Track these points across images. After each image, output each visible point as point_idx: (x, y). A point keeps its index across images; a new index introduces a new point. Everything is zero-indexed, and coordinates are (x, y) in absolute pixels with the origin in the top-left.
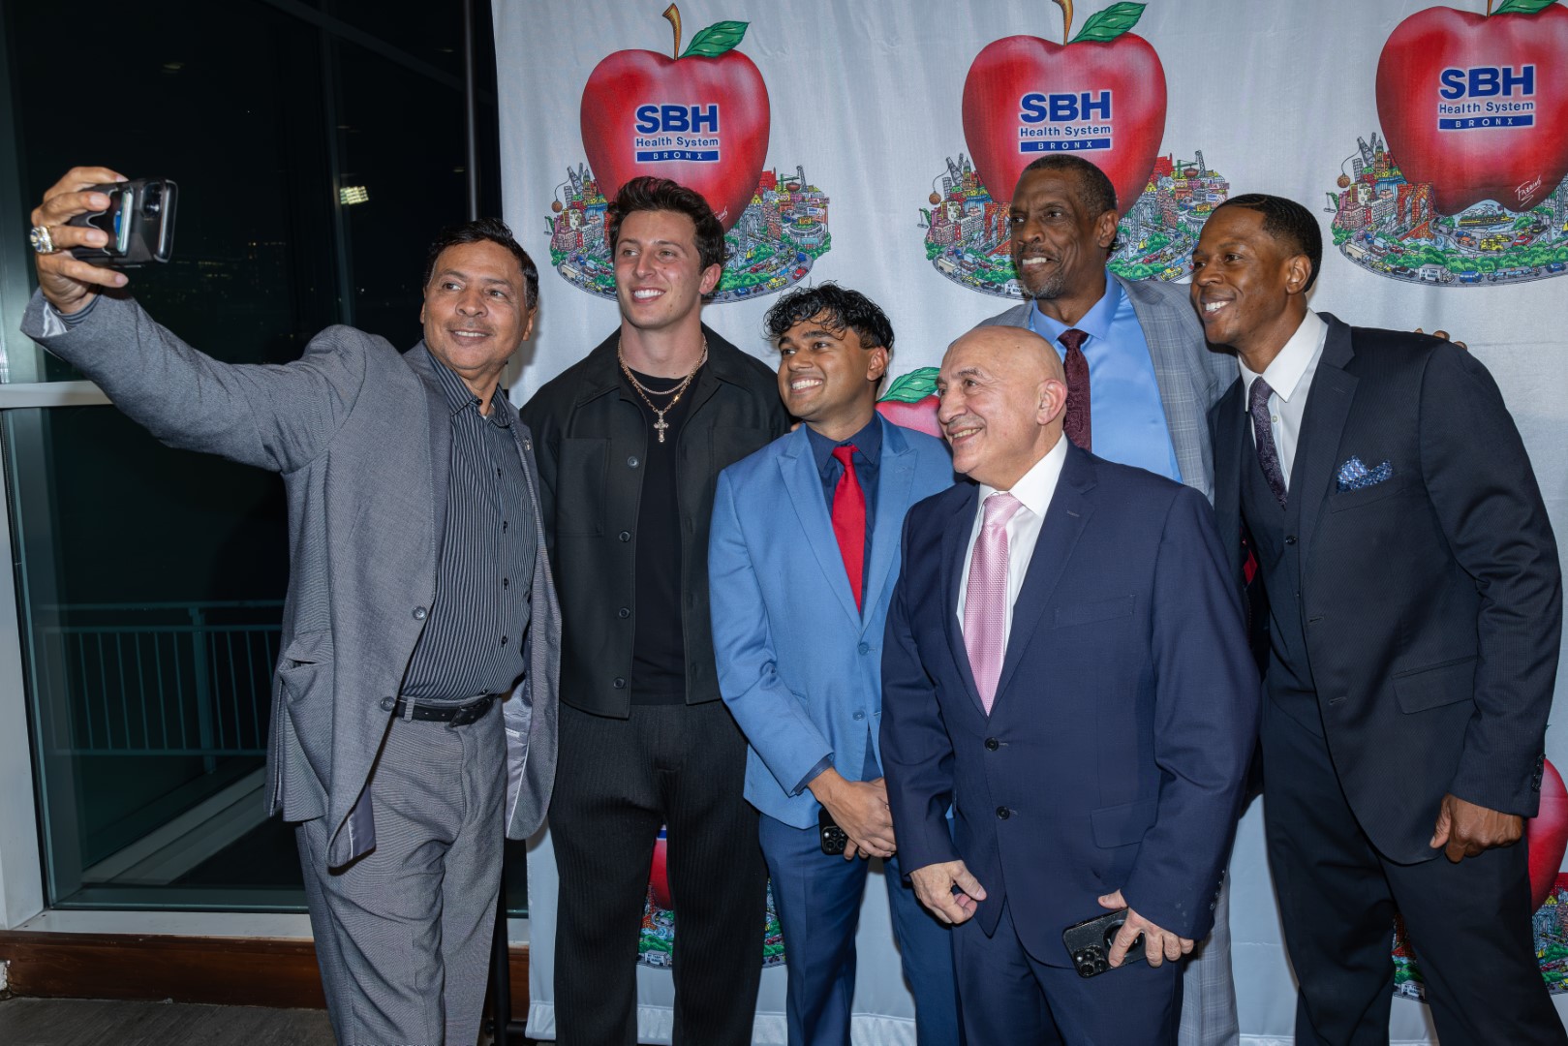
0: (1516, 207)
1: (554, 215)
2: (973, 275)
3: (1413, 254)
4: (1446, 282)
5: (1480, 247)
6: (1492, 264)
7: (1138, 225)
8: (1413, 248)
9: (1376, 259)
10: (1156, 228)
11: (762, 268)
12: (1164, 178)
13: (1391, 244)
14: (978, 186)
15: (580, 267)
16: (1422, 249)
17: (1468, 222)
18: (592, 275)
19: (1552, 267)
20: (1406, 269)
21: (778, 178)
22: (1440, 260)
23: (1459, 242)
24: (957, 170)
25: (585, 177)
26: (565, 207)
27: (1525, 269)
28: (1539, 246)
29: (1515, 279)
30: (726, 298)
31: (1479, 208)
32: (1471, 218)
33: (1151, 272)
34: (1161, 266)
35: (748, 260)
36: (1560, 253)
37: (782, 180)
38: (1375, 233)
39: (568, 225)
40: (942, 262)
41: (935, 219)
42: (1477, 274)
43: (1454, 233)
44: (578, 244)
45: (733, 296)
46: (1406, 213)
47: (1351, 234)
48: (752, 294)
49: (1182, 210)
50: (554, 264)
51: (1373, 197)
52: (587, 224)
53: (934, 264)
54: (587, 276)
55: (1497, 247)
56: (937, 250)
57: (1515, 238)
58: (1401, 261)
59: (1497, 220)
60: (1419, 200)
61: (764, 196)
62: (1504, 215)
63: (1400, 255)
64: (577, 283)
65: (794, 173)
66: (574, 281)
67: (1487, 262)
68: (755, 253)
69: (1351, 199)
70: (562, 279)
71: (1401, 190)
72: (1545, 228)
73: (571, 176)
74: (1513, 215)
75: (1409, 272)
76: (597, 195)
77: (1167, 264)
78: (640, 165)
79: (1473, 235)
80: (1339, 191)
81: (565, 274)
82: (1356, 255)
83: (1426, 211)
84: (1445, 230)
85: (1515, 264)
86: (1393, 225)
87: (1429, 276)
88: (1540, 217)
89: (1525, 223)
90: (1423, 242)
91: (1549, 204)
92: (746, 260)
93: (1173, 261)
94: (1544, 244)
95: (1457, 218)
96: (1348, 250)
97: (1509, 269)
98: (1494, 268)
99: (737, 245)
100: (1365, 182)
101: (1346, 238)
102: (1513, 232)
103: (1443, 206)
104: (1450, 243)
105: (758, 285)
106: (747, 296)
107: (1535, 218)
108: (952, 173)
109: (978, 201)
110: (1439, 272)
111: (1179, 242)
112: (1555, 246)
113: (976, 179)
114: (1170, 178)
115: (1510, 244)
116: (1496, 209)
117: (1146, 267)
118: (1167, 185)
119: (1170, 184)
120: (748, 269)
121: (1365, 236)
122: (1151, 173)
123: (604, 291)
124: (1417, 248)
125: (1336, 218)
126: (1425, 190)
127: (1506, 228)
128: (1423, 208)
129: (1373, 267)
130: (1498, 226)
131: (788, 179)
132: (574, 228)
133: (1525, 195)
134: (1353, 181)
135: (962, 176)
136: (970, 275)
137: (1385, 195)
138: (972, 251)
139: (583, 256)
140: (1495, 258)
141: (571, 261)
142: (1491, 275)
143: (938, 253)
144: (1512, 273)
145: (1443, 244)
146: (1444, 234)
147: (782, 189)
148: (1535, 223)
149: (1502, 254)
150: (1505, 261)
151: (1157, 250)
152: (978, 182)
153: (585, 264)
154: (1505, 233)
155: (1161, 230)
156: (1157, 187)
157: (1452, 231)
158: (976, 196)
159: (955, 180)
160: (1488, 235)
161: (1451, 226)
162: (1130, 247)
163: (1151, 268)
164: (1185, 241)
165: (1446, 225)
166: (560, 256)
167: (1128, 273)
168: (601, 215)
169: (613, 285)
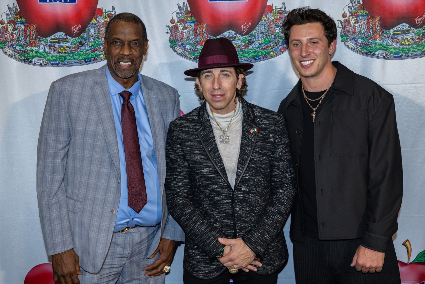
0: (415, 26)
2: (190, 54)
3: (374, 46)
4: (388, 57)
5: (401, 43)
6: (406, 50)
7: (260, 33)
8: (373, 43)
9: (359, 48)
10: (266, 35)
11: (97, 50)
12: (270, 14)
13: (365, 42)
14: (191, 16)
15: (13, 49)
16: (377, 44)
17: (397, 33)
18: (18, 53)
20: (371, 52)
21: (104, 11)
22: (385, 49)
23: (393, 41)
24: (182, 9)
25: (16, 9)
27: (420, 52)
29: (416, 57)
30: (81, 63)
31: (400, 27)
32: (397, 31)
34: (269, 51)
35: (90, 47)
37: (105, 12)
38: (358, 37)
39: (7, 30)
40: (176, 49)
41: (173, 30)
42: (400, 54)
43: (391, 37)
44: (12, 39)
45: (84, 62)
46: (370, 29)
47: (348, 38)
48: (92, 62)
49: (277, 27)
50: (1, 48)
51: (357, 22)
52: (16, 30)
53: (173, 49)
54: (16, 54)
55: (408, 43)
56: (174, 43)
57: (416, 39)
58: (369, 49)
59: (408, 32)
60: (376, 23)
61: (97, 19)
62: (411, 30)
63: (368, 46)
65: (111, 9)
66: (10, 55)
67: (404, 49)
68: (94, 44)
69: (347, 23)
71: (368, 19)
73: (9, 9)
74: (414, 30)
75: (372, 53)
76: (21, 17)
77: (272, 50)
78: (40, 4)
79: (398, 38)
80: (343, 20)
81: (6, 53)
82: (350, 46)
84: (387, 36)
86: (365, 33)
87: (380, 55)
89: (419, 33)
90: (378, 41)
92: (89, 47)
93: (274, 49)
95: (391, 31)
96: (347, 44)
97: (413, 52)
98: (407, 52)
99: (85, 40)
100: (353, 16)
101: (346, 39)
102: (415, 37)
103: (386, 26)
104: (389, 41)
105: (95, 58)
106: (90, 63)
107: (423, 31)
108: (180, 10)
109: (191, 22)
110: (385, 53)
111: (276, 41)
113: (190, 13)
114: (272, 14)
115: (414, 42)
116: (407, 27)
117: (263, 51)
118: (271, 17)
120: (90, 51)
121: (354, 38)
122: (264, 11)
123: (24, 60)
124: (375, 43)
125: (342, 31)
126: (377, 19)
127: (412, 36)
128: (377, 27)
129: (357, 51)
130: (408, 34)
131: (109, 12)
132: (10, 32)
133: (419, 22)
134: (348, 15)
135: (184, 12)
136: (189, 54)
137: (362, 21)
138: (189, 44)
139: (14, 44)
140: (408, 48)
141: (9, 47)
142: (406, 55)
143: (175, 45)
144: (415, 54)
145: (386, 42)
146: (386, 38)
147: (105, 16)
148: (423, 33)
149: (410, 46)
150: (412, 49)
151: (267, 44)
152: (191, 15)
153: (15, 48)
154: (412, 37)
155: (269, 36)
156: (267, 18)
157: (390, 36)
158: (191, 20)
159: (181, 13)
160: (405, 38)
161: (389, 34)
162: (256, 43)
163: (265, 52)
164: (278, 40)
165: (387, 34)
166: (4, 45)
167: (255, 54)
168: (22, 26)
169: (28, 58)
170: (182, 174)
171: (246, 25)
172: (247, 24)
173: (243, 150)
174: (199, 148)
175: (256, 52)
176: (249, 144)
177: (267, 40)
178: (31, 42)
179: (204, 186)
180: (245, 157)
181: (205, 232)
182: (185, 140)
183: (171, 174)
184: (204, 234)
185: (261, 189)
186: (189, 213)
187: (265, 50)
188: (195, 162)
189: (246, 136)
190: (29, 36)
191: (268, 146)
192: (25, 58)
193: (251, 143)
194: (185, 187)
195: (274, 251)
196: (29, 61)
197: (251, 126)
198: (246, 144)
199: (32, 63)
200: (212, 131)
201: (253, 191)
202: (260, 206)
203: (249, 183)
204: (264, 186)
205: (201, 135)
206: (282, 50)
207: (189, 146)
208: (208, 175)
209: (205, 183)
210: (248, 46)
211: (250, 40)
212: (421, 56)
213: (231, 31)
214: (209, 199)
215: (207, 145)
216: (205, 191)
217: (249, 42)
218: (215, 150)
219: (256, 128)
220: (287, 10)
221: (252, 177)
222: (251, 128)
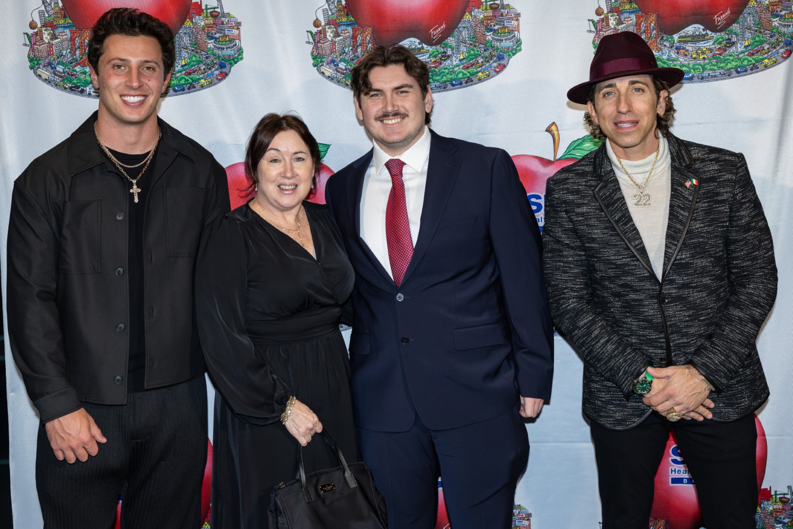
0: (714, 29)
1: (31, 32)
5: (692, 56)
6: (700, 67)
7: (460, 42)
10: (471, 44)
11: (194, 72)
12: (476, 10)
14: (347, 15)
15: (52, 71)
17: (685, 40)
18: (61, 77)
19: (739, 70)
21: (204, 7)
23: (678, 53)
24: (332, 3)
25: (56, 3)
26: (39, 25)
27: (722, 71)
28: (730, 55)
29: (716, 78)
31: (690, 30)
32: (685, 37)
33: (468, 75)
34: (475, 70)
35: (183, 66)
36: (744, 60)
37: (207, 9)
39: (42, 39)
40: (323, 69)
41: (317, 38)
42: (691, 75)
44: (50, 53)
45: (172, 92)
48: (186, 91)
49: (488, 32)
50: (31, 68)
51: (619, 22)
52: (57, 38)
53: (318, 70)
54: (57, 78)
55: (703, 56)
56: (319, 60)
57: (715, 50)
59: (702, 38)
60: (650, 24)
61: (194, 20)
62: (707, 34)
64: (49, 82)
65: (215, 4)
66: (48, 81)
67: (697, 66)
68: (188, 61)
69: (604, 24)
70: (37, 79)
71: (638, 18)
72: (734, 43)
74: (713, 35)
76: (65, 17)
77: (480, 69)
79: (687, 48)
80: (596, 18)
81: (40, 76)
83: (655, 32)
84: (668, 45)
85: (715, 68)
88: (730, 35)
89: (721, 40)
91: (735, 27)
93: (483, 67)
94: (733, 54)
95: (676, 37)
97: (711, 72)
98: (701, 70)
100: (613, 12)
102: (713, 46)
103: (666, 28)
104: (672, 53)
105: (191, 84)
106: (182, 92)
107: (727, 37)
108: (329, 5)
109: (348, 25)
112: (740, 56)
113: (346, 9)
114: (480, 10)
115: (711, 55)
116: (701, 30)
117: (465, 72)
118: (478, 14)
119: (480, 14)
120: (183, 73)
122: (468, 6)
123: (71, 88)
125: (595, 37)
126: (653, 17)
127: (708, 44)
130: (703, 42)
131: (210, 8)
132: (47, 41)
133: (720, 21)
134: (605, 11)
135: (336, 7)
136: (344, 78)
137: (628, 21)
138: (345, 61)
139: (54, 62)
140: (702, 64)
141: (44, 66)
142: (700, 75)
143: (320, 62)
144: (714, 74)
145: (667, 54)
146: (668, 47)
147: (207, 15)
148: (727, 40)
149: (706, 61)
150: (709, 66)
151: (473, 60)
152: (347, 12)
153: (56, 68)
154: (708, 47)
155: (475, 46)
156: (471, 16)
157: (673, 46)
158: (346, 22)
159: (331, 10)
160: (697, 48)
161: (672, 42)
162: (454, 57)
163: (469, 72)
164: (491, 53)
165: (669, 41)
166: (36, 62)
167: (452, 76)
168: (67, 31)
169: (78, 84)
170: (570, 259)
171: (437, 28)
172: (439, 27)
173: (674, 215)
174: (600, 218)
175: (454, 72)
176: (684, 205)
177: (472, 52)
178: (82, 58)
179: (609, 278)
180: (679, 226)
181: (613, 355)
182: (574, 204)
183: (552, 261)
184: (611, 358)
185: (710, 279)
186: (586, 324)
187: (469, 70)
188: (593, 240)
189: (679, 193)
190: (79, 48)
191: (719, 207)
192: (73, 86)
193: (687, 204)
194: (575, 280)
195: (738, 382)
196: (80, 89)
197: (686, 176)
198: (679, 207)
199: (85, 94)
200: (619, 189)
201: (694, 283)
202: (710, 308)
203: (688, 271)
204: (714, 275)
205: (601, 197)
206: (497, 70)
207: (582, 214)
208: (616, 260)
209: (611, 273)
210: (441, 64)
211: (445, 52)
212: (724, 77)
213: (413, 39)
214: (619, 299)
215: (613, 211)
216: (612, 286)
217: (443, 56)
218: (627, 218)
219: (695, 179)
220: (505, 3)
221: (693, 260)
222: (687, 179)
